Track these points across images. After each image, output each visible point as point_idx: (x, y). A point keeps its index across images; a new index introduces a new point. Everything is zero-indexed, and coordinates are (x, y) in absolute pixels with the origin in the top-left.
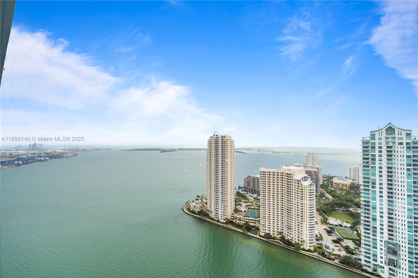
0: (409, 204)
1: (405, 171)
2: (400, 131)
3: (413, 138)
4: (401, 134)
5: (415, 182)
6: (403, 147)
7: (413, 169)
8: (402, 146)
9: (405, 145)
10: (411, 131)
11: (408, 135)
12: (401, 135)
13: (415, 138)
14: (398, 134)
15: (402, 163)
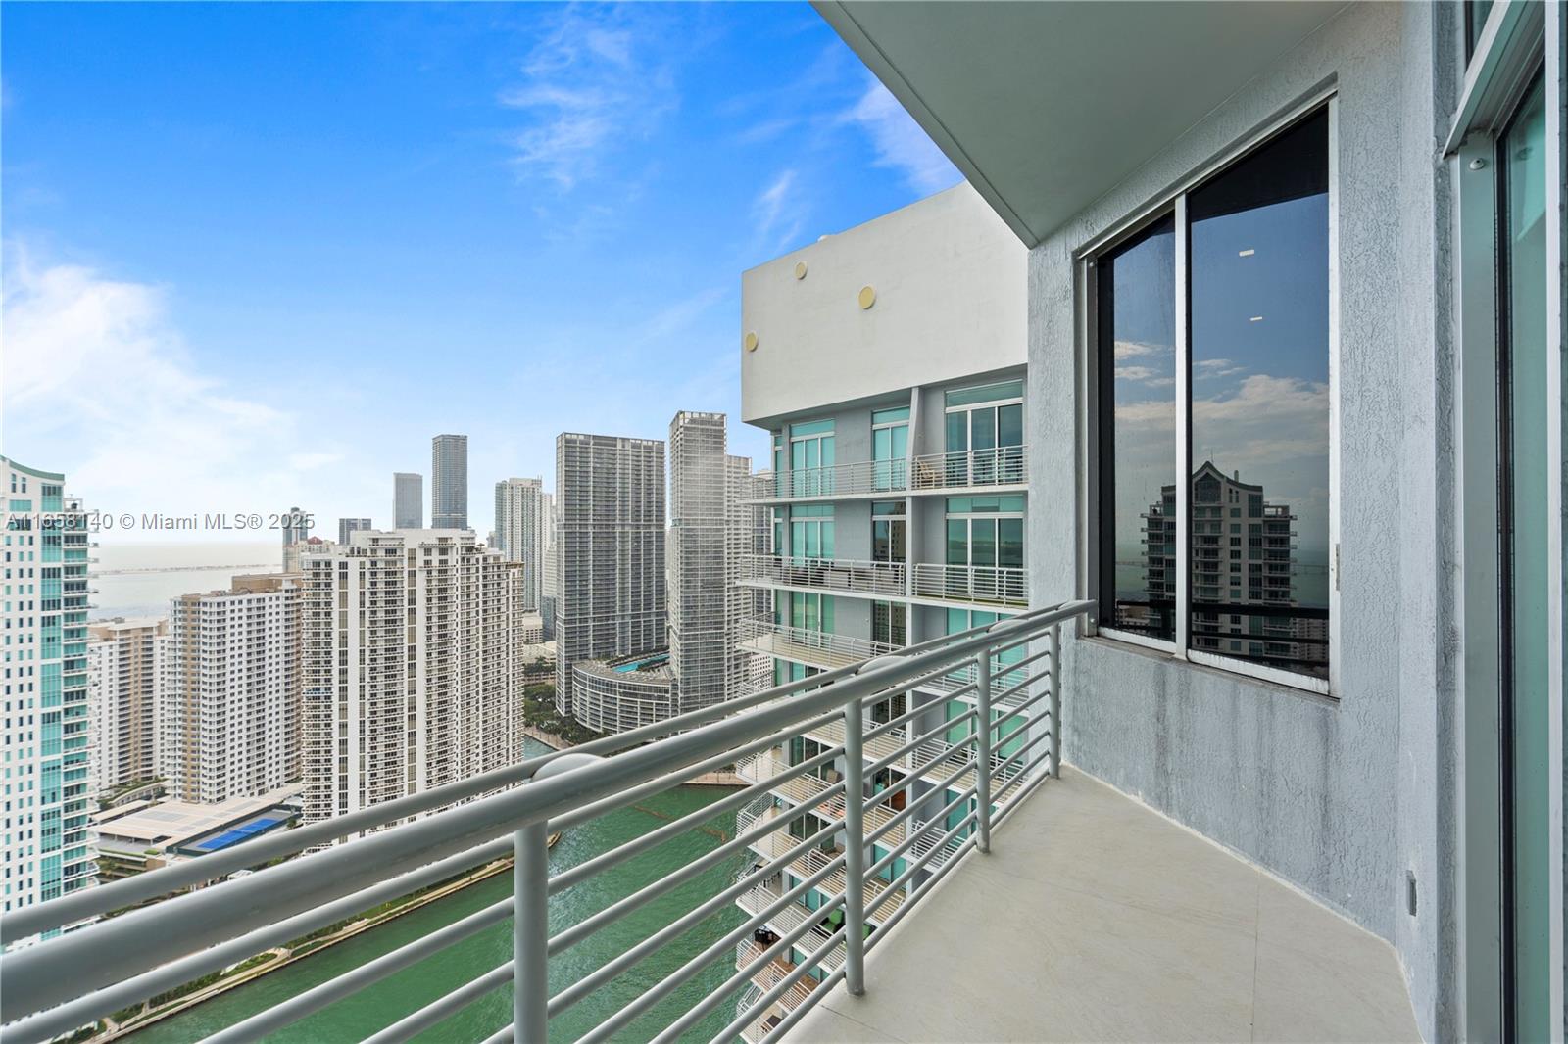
0: (47, 747)
1: (37, 629)
2: (20, 475)
3: (68, 505)
4: (24, 486)
5: (72, 662)
6: (31, 538)
7: (66, 615)
8: (26, 534)
9: (36, 532)
10: (61, 477)
11: (52, 492)
12: (24, 491)
13: (74, 506)
14: (14, 486)
15: (26, 598)
